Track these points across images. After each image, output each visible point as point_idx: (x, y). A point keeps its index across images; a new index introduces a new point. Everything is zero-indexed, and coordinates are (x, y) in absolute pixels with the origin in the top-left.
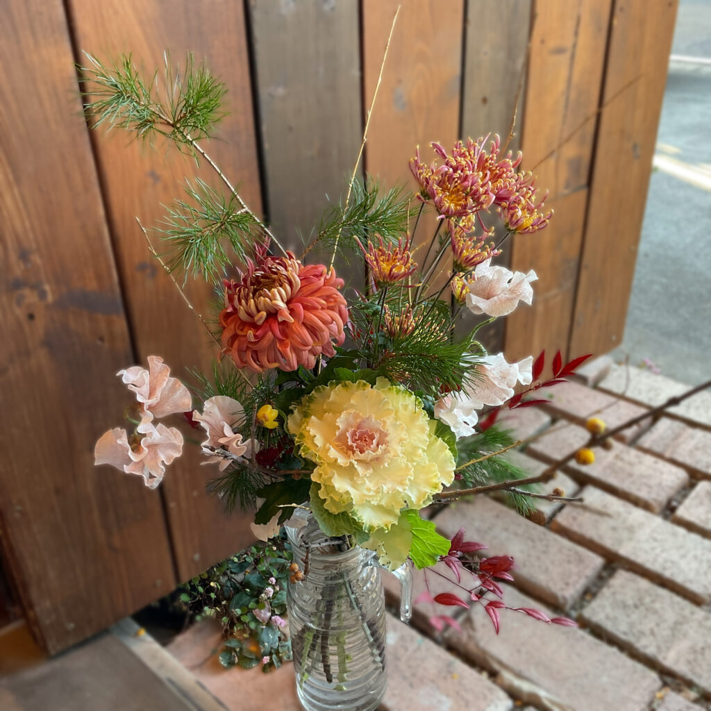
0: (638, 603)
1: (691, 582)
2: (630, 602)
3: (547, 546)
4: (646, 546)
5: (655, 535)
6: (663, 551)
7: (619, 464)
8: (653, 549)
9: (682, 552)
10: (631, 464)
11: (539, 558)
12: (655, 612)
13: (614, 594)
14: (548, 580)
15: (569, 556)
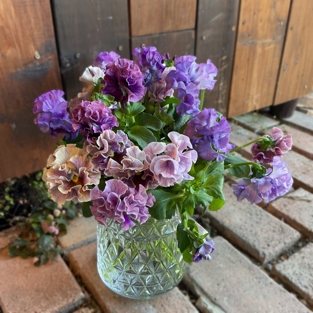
14: (255, 241)
15: (275, 227)
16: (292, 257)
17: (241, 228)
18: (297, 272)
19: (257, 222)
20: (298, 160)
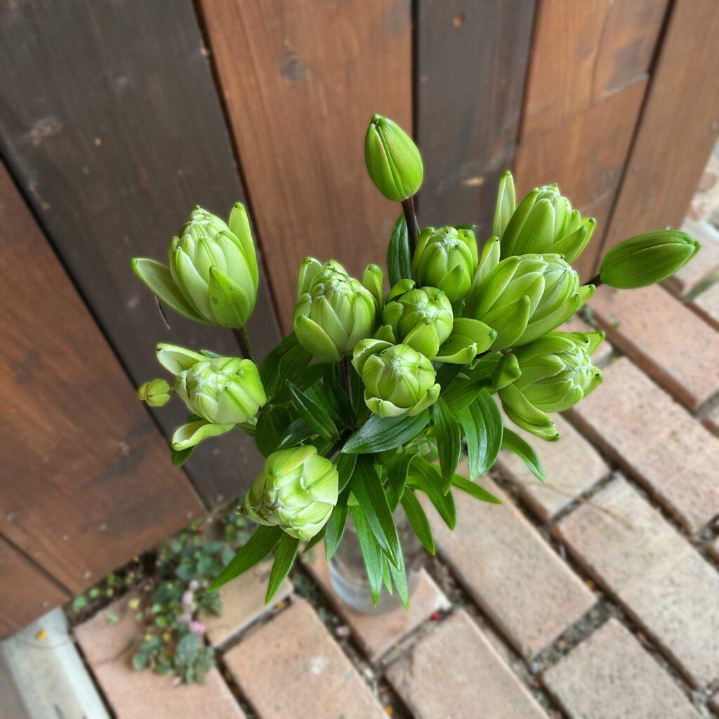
0: (616, 674)
1: (692, 658)
2: (606, 672)
3: (535, 567)
4: (656, 591)
5: (675, 575)
6: (674, 603)
7: (672, 447)
8: (664, 596)
9: (699, 608)
10: (687, 450)
11: (519, 584)
12: (632, 693)
13: (591, 654)
14: (519, 621)
15: (556, 588)
16: (573, 652)
17: (498, 593)
18: (577, 687)
19: (528, 576)
20: (632, 388)
